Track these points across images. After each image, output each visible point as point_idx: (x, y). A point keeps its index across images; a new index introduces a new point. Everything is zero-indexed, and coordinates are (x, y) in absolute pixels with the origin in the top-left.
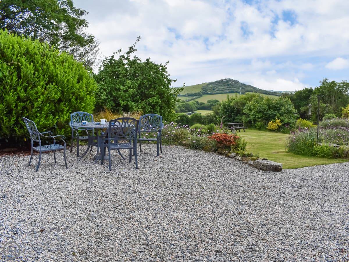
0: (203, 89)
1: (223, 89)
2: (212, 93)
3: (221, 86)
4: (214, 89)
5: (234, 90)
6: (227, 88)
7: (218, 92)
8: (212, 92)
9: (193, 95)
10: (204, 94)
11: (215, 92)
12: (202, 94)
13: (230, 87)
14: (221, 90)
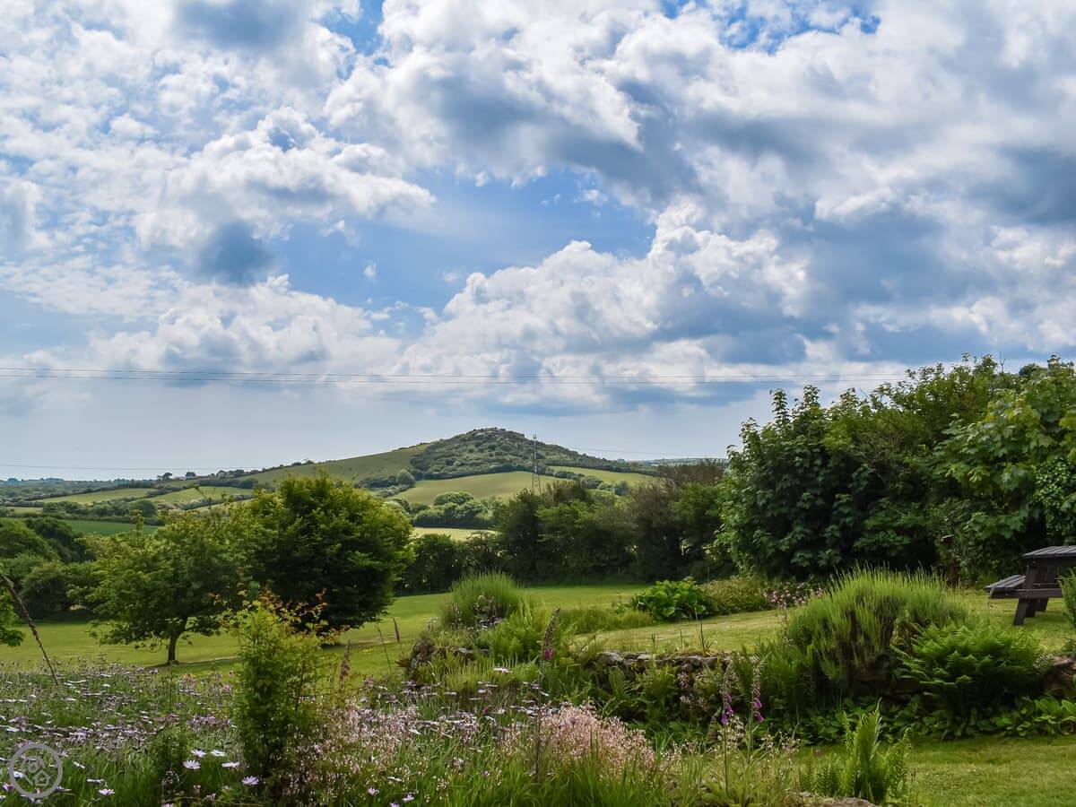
0: (413, 462)
1: (478, 459)
2: (444, 474)
3: (471, 451)
4: (449, 463)
5: (511, 461)
6: (489, 458)
7: (465, 469)
8: (443, 471)
9: (386, 481)
10: (419, 477)
11: (454, 470)
12: (412, 477)
13: (498, 454)
14: (471, 465)
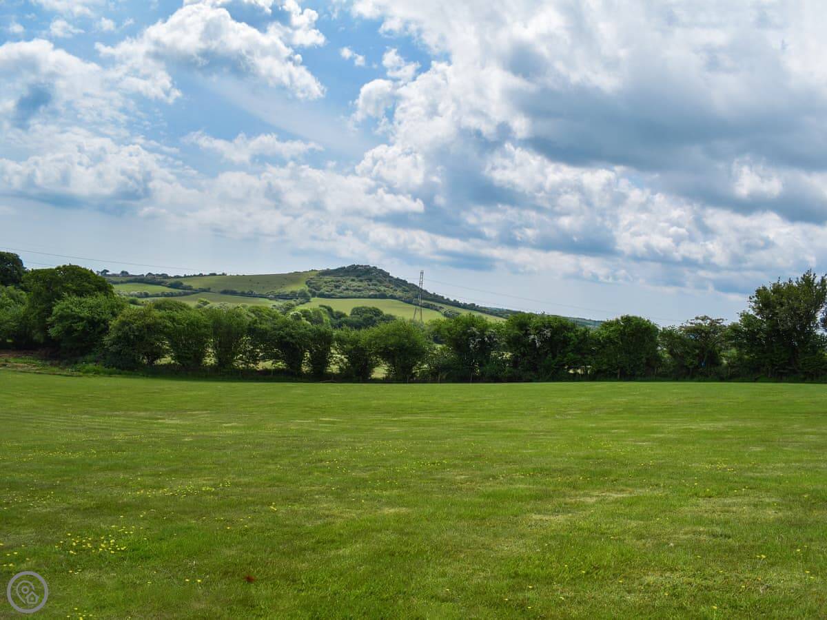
0: (309, 284)
1: (359, 287)
2: (333, 295)
3: (353, 280)
4: (336, 287)
5: (384, 291)
6: (368, 286)
9: (288, 295)
10: (314, 295)
11: (341, 293)
12: (309, 294)
13: (375, 285)
14: (355, 290)
